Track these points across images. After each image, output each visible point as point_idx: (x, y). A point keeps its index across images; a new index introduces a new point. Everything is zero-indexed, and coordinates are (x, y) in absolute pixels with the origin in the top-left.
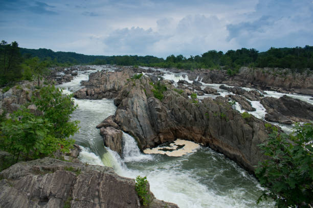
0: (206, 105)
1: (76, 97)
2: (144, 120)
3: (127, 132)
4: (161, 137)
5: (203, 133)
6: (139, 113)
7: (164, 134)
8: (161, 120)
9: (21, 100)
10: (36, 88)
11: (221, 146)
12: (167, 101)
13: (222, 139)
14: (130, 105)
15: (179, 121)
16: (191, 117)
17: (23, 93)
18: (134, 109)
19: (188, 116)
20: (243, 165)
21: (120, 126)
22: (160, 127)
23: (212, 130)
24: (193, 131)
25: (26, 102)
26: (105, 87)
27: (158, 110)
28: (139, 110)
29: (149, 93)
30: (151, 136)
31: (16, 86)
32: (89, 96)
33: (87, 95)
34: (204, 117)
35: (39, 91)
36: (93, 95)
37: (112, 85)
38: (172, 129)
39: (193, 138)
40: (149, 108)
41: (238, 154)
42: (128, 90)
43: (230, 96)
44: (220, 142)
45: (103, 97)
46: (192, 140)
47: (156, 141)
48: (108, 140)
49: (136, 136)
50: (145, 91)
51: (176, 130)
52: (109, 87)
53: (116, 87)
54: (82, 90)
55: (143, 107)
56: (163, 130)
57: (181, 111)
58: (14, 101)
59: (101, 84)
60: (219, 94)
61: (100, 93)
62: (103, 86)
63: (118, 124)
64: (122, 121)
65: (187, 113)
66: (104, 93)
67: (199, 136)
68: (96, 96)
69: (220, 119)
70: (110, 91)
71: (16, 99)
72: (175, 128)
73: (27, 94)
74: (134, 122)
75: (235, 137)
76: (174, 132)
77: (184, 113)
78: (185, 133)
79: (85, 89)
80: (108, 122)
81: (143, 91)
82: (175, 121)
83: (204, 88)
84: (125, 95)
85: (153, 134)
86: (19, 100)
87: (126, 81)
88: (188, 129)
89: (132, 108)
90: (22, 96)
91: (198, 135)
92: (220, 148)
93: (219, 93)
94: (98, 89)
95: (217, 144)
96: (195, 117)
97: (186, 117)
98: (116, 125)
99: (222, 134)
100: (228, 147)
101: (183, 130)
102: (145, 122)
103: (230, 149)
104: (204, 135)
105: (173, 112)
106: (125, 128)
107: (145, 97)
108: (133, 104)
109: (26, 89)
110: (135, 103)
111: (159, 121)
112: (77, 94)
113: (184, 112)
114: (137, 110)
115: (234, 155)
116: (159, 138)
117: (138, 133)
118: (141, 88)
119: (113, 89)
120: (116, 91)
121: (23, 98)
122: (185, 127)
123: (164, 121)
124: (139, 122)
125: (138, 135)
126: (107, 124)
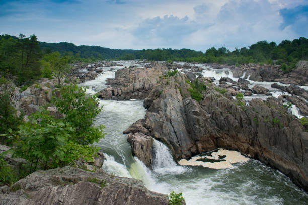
0: (255, 108)
1: (100, 97)
2: (179, 125)
3: (158, 139)
4: (200, 145)
5: (250, 143)
6: (173, 117)
7: (203, 142)
8: (199, 125)
9: (40, 100)
10: (56, 86)
11: (273, 159)
12: (207, 103)
13: (274, 149)
14: (163, 107)
15: (221, 127)
16: (236, 122)
17: (42, 92)
18: (168, 112)
19: (232, 121)
20: (301, 183)
21: (151, 131)
22: (198, 134)
23: (261, 139)
24: (239, 139)
25: (45, 102)
26: (134, 86)
27: (196, 113)
28: (173, 113)
29: (185, 93)
30: (187, 145)
31: (34, 85)
32: (115, 96)
33: (113, 95)
34: (253, 123)
35: (59, 90)
36: (120, 96)
37: (142, 84)
38: (212, 137)
39: (239, 148)
40: (185, 111)
41: (295, 169)
42: (160, 89)
43: (285, 97)
44: (272, 153)
45: (132, 98)
46: (236, 150)
47: (193, 150)
48: (137, 147)
49: (169, 144)
50: (180, 91)
51: (217, 138)
52: (138, 86)
53: (147, 86)
54: (107, 89)
55: (178, 110)
56: (201, 137)
57: (224, 114)
58: (32, 100)
59: (129, 83)
60: (271, 95)
61: (128, 93)
62: (131, 84)
63: (148, 129)
64: (153, 126)
65: (231, 118)
66: (133, 93)
67: (246, 146)
68: (123, 96)
69: (272, 126)
70: (139, 90)
71: (34, 100)
72: (217, 135)
73: (47, 93)
74: (167, 127)
75: (291, 148)
76: (215, 140)
77: (227, 118)
78: (228, 141)
79: (111, 88)
80: (136, 127)
81: (178, 91)
82: (216, 127)
83: (253, 86)
84: (156, 96)
85: (189, 143)
86: (37, 101)
87: (158, 78)
88: (232, 137)
89: (165, 111)
90: (40, 96)
91: (244, 145)
92: (272, 161)
93: (271, 93)
94: (126, 89)
95: (268, 156)
96: (241, 122)
97: (229, 122)
98: (146, 130)
99: (275, 144)
100: (282, 159)
101: (226, 138)
102: (180, 128)
103: (285, 162)
104: (252, 144)
105: (214, 116)
106: (157, 135)
107: (180, 98)
108: (166, 105)
109: (45, 88)
110: (168, 105)
111: (197, 126)
112: (102, 94)
113: (228, 116)
114: (170, 113)
115: (289, 170)
116: (197, 147)
117: (172, 140)
118: (176, 87)
119: (144, 88)
120: (147, 91)
121: (43, 98)
122: (228, 135)
123: (202, 127)
124: (173, 127)
125: (171, 142)
126: (135, 129)
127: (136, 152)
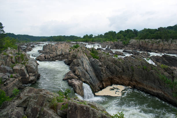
1: (38, 60)
2: (92, 73)
3: (84, 82)
4: (104, 83)
5: (130, 80)
6: (88, 69)
7: (105, 81)
8: (103, 72)
9: (7, 63)
10: (17, 54)
11: (146, 88)
12: (103, 60)
13: (145, 83)
14: (81, 63)
15: (112, 73)
16: (121, 70)
17: (9, 58)
18: (85, 66)
19: (118, 69)
20: (166, 99)
21: (79, 78)
22: (103, 77)
23: (136, 78)
24: (123, 78)
25: (11, 64)
26: (56, 53)
27: (100, 66)
28: (87, 66)
29: (89, 55)
30: (98, 84)
31: (3, 53)
33: (45, 58)
34: (130, 70)
35: (20, 56)
36: (49, 59)
37: (60, 52)
38: (109, 78)
39: (123, 83)
40: (92, 65)
41: (160, 92)
42: (75, 54)
43: (132, 56)
44: (145, 85)
45: (56, 59)
46: (122, 85)
47: (101, 86)
49: (90, 84)
50: (86, 54)
51: (112, 79)
52: (59, 53)
53: (64, 53)
54: (42, 56)
55: (88, 64)
56: (104, 79)
57: (113, 66)
58: (2, 63)
59: (53, 51)
60: (125, 55)
61: (53, 57)
62: (54, 53)
63: (77, 76)
64: (81, 75)
65: (117, 67)
66: (56, 57)
67: (128, 82)
68: (51, 59)
69: (143, 70)
70: (60, 55)
71: (4, 62)
72: (111, 77)
73: (12, 58)
74: (88, 76)
75: (157, 81)
76: (110, 80)
77: (115, 68)
78: (117, 80)
79: (44, 55)
80: (71, 76)
81: (85, 54)
82: (110, 73)
84: (74, 58)
85: (98, 83)
86: (6, 63)
87: (69, 49)
88: (119, 77)
89: (83, 65)
90: (8, 60)
91: (127, 81)
92: (145, 89)
93: (124, 54)
94: (52, 55)
95: (142, 86)
96: (123, 70)
97: (116, 70)
98: (77, 77)
99: (146, 80)
100: (152, 88)
101: (116, 78)
103: (154, 89)
104: (131, 81)
105: (108, 67)
106: (83, 80)
107: (87, 58)
109: (10, 55)
110: (84, 62)
112: (39, 58)
113: (115, 67)
114: (86, 66)
115: (157, 93)
117: (91, 82)
118: (83, 52)
119: (62, 54)
120: (64, 55)
121: (10, 61)
122: (116, 76)
123: (104, 73)
124: (89, 74)
125: (91, 83)
126: (70, 77)
127: (77, 91)
